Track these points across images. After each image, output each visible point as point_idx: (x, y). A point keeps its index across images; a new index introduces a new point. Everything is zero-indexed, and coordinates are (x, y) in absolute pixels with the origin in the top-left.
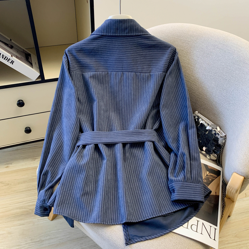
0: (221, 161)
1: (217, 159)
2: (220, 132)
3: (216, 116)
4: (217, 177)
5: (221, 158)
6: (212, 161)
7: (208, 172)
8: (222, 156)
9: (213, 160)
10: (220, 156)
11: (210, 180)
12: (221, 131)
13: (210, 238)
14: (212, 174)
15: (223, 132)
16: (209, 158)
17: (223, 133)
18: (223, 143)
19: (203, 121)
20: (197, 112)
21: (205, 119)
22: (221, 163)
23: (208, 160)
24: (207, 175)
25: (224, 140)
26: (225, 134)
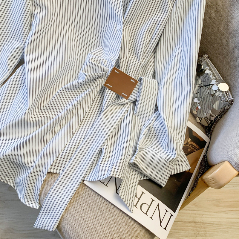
0: (213, 130)
1: (208, 126)
2: (226, 94)
3: (230, 69)
4: (199, 149)
5: (214, 127)
6: (201, 126)
7: (190, 140)
8: (215, 125)
9: (203, 126)
10: (213, 123)
11: (189, 150)
12: (229, 92)
13: (161, 225)
14: (193, 144)
15: (231, 94)
16: (199, 121)
17: (231, 97)
18: (225, 109)
19: (210, 71)
20: (206, 56)
21: (214, 69)
22: (212, 133)
23: (196, 123)
24: (187, 143)
25: (228, 105)
26: (233, 99)
